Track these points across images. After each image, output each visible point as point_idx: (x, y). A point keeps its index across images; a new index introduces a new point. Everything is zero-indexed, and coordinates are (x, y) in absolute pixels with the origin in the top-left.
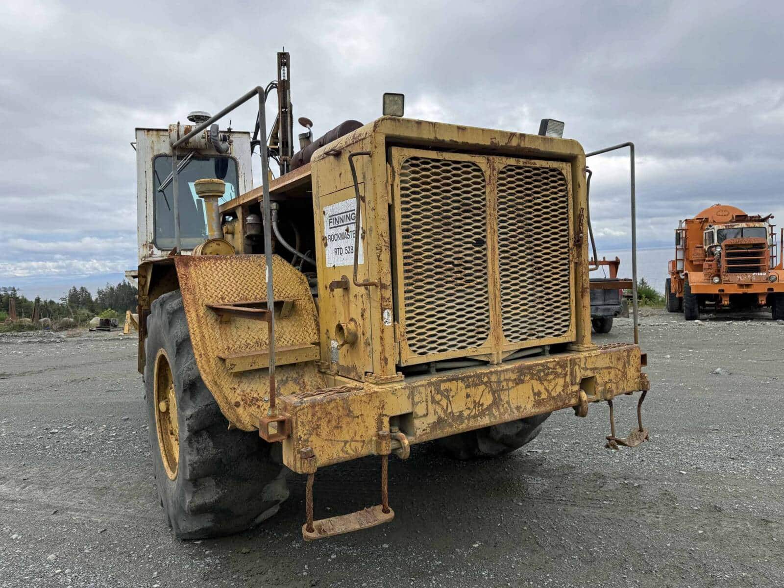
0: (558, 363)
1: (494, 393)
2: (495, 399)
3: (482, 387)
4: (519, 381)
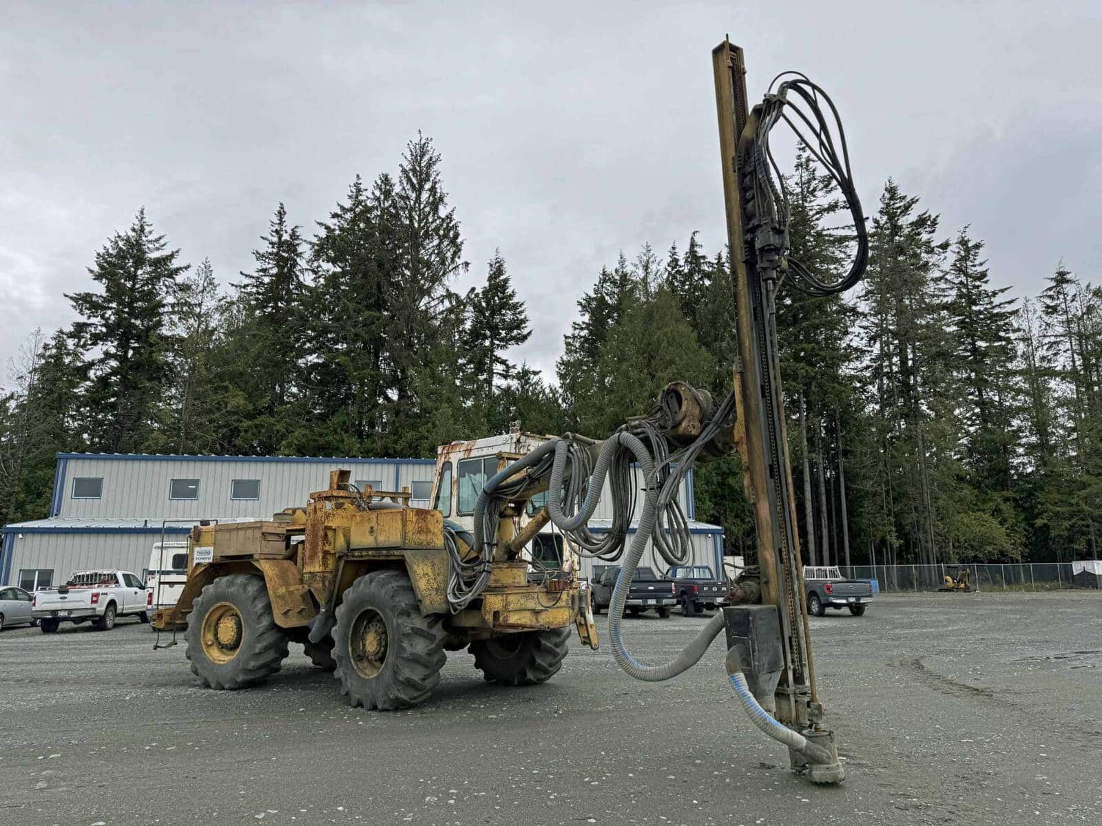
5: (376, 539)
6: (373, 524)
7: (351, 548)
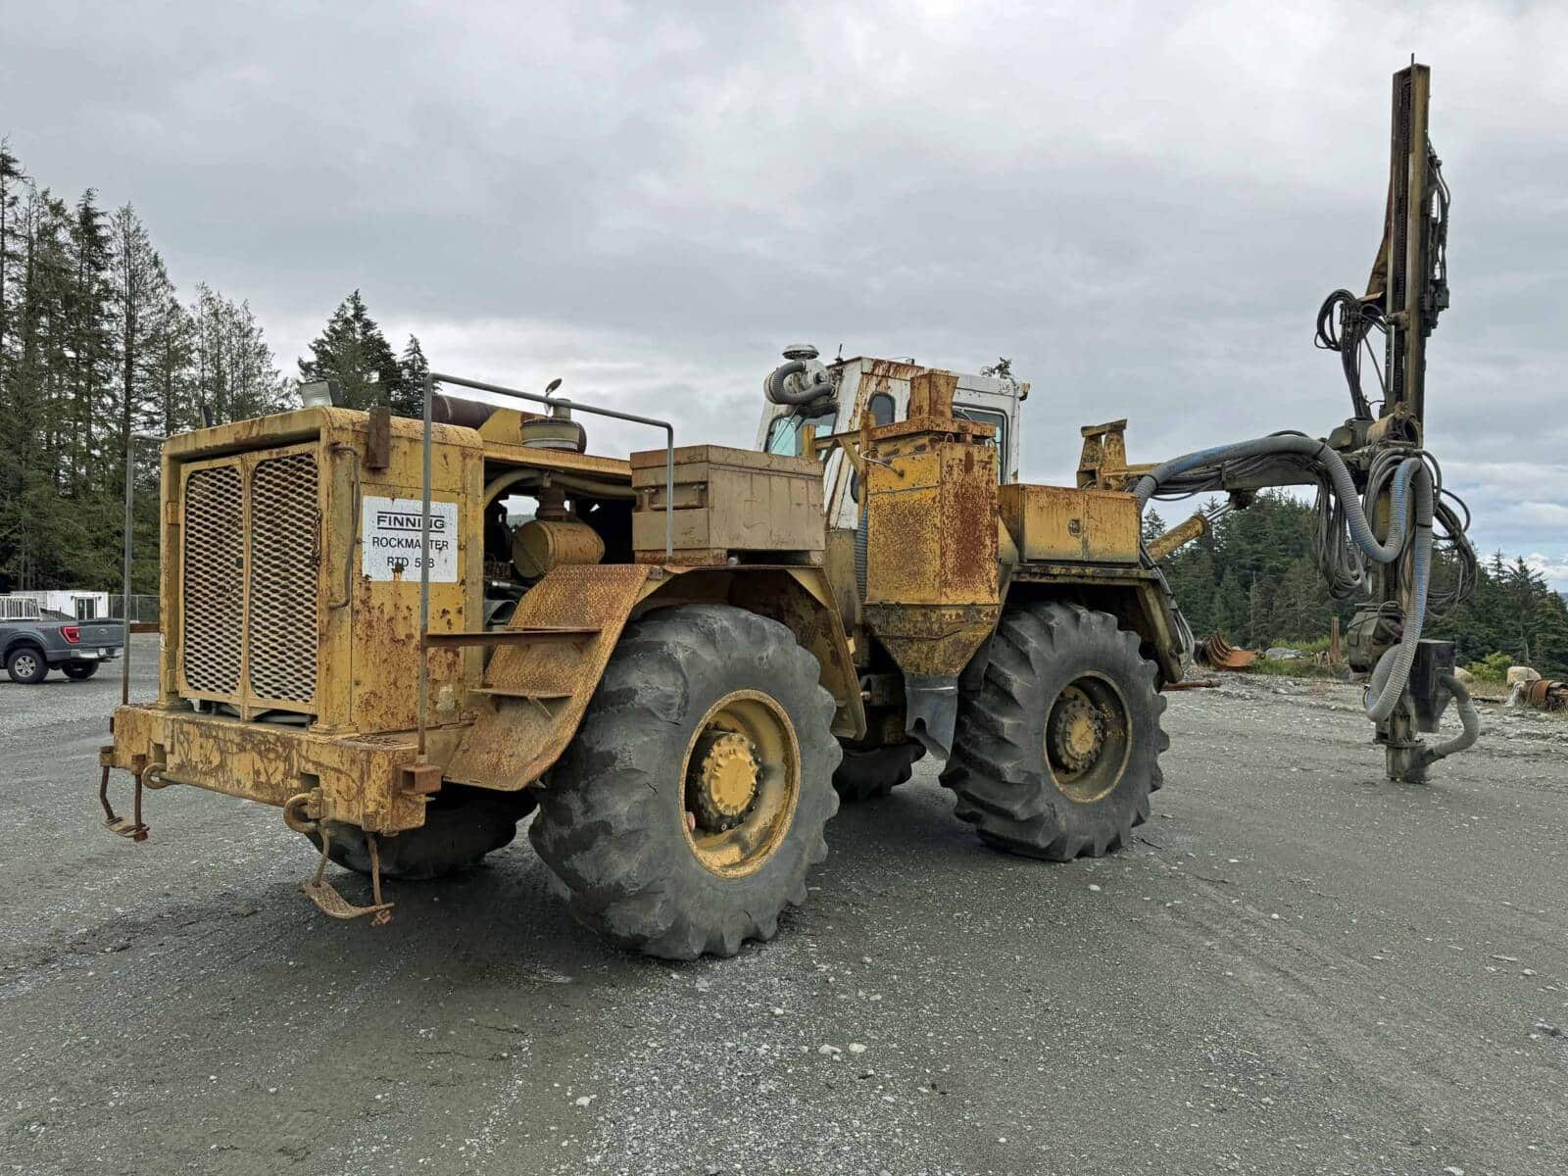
0: (278, 738)
1: (222, 752)
2: (221, 761)
3: (211, 741)
4: (242, 749)
5: (1085, 543)
6: (1079, 515)
7: (1027, 554)
